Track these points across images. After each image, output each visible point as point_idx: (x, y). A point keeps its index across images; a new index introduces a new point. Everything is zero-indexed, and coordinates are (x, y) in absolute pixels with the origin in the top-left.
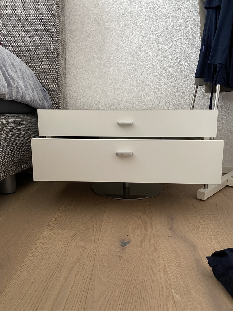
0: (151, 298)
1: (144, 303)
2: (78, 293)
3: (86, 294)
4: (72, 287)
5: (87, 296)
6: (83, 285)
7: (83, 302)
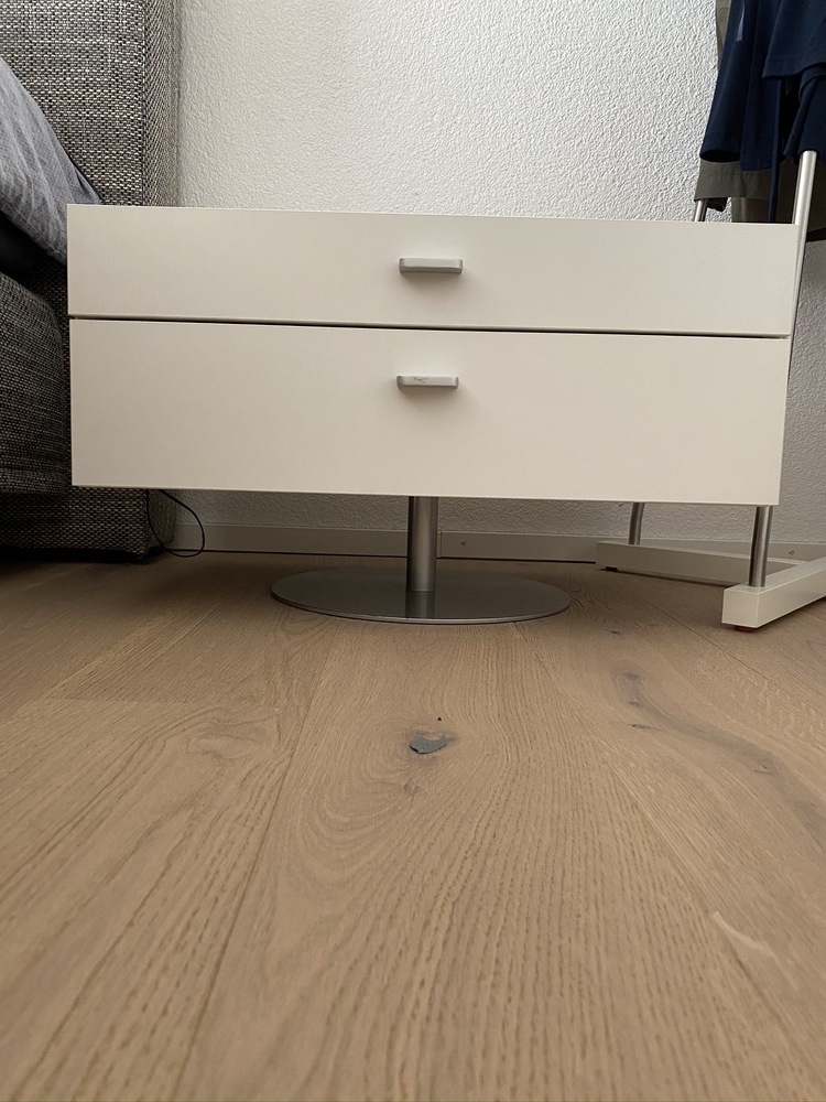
0: (602, 952)
1: (565, 975)
2: (172, 930)
3: (224, 933)
4: (143, 904)
5: (225, 946)
6: (206, 895)
7: (199, 974)
